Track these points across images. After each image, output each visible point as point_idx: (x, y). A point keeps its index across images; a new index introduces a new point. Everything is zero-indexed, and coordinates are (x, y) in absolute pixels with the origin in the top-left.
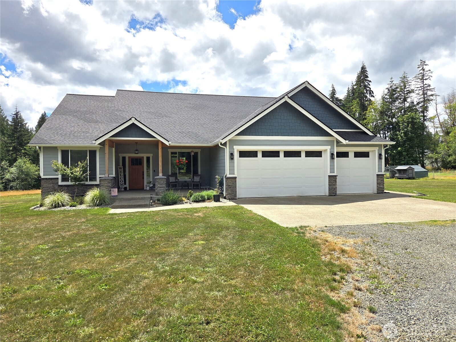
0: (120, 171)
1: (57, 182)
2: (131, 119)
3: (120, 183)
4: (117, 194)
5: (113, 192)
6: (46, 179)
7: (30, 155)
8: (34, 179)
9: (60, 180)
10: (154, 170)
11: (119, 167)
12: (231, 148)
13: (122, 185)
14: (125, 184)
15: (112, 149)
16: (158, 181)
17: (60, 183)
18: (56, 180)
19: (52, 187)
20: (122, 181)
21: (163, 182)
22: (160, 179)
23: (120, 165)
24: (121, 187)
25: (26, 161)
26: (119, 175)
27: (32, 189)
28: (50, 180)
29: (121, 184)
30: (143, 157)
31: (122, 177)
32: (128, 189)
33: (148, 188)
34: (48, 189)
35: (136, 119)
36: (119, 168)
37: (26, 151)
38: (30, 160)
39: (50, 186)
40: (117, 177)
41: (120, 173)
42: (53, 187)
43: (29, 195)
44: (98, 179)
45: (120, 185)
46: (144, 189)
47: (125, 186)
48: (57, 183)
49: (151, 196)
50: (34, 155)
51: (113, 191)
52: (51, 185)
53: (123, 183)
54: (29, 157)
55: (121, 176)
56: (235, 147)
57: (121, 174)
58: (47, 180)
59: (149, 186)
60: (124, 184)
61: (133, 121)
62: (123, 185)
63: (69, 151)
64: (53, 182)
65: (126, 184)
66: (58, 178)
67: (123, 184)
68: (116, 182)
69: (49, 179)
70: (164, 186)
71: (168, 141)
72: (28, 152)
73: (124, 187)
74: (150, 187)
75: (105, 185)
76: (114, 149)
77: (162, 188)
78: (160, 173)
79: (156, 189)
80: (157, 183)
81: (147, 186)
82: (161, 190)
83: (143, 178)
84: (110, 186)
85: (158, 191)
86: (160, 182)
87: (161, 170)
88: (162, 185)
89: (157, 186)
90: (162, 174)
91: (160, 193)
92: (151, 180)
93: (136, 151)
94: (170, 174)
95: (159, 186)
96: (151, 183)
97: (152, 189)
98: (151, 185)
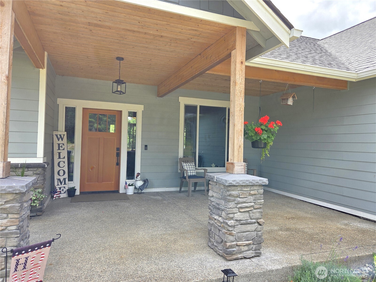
0: (59, 144)
3: (56, 177)
10: (146, 146)
11: (55, 133)
13: (61, 183)
14: (71, 178)
15: (39, 73)
16: (238, 196)
20: (61, 173)
21: (252, 198)
23: (59, 129)
24: (60, 188)
26: (56, 157)
29: (59, 180)
30: (121, 112)
31: (64, 160)
32: (78, 193)
33: (130, 191)
36: (55, 137)
40: (50, 163)
41: (59, 149)
45: (56, 183)
46: (118, 191)
47: (70, 185)
53: (66, 176)
55: (59, 158)
57: (59, 153)
59: (132, 185)
60: (67, 180)
62: (65, 184)
65: (72, 180)
67: (65, 179)
68: (44, 179)
70: (258, 215)
73: (67, 188)
74: (135, 188)
76: (43, 73)
77: (249, 227)
78: (235, 161)
79: (229, 230)
80: (233, 203)
81: (129, 185)
82: (248, 233)
83: (117, 163)
84: (10, 228)
85: (236, 240)
86: (244, 200)
87: (240, 147)
88: (250, 212)
89: (232, 218)
90: (243, 167)
91: (241, 247)
92: (138, 170)
93: (115, 84)
94: (181, 154)
95: (238, 216)
96: (139, 177)
97: (140, 191)
98: (139, 183)
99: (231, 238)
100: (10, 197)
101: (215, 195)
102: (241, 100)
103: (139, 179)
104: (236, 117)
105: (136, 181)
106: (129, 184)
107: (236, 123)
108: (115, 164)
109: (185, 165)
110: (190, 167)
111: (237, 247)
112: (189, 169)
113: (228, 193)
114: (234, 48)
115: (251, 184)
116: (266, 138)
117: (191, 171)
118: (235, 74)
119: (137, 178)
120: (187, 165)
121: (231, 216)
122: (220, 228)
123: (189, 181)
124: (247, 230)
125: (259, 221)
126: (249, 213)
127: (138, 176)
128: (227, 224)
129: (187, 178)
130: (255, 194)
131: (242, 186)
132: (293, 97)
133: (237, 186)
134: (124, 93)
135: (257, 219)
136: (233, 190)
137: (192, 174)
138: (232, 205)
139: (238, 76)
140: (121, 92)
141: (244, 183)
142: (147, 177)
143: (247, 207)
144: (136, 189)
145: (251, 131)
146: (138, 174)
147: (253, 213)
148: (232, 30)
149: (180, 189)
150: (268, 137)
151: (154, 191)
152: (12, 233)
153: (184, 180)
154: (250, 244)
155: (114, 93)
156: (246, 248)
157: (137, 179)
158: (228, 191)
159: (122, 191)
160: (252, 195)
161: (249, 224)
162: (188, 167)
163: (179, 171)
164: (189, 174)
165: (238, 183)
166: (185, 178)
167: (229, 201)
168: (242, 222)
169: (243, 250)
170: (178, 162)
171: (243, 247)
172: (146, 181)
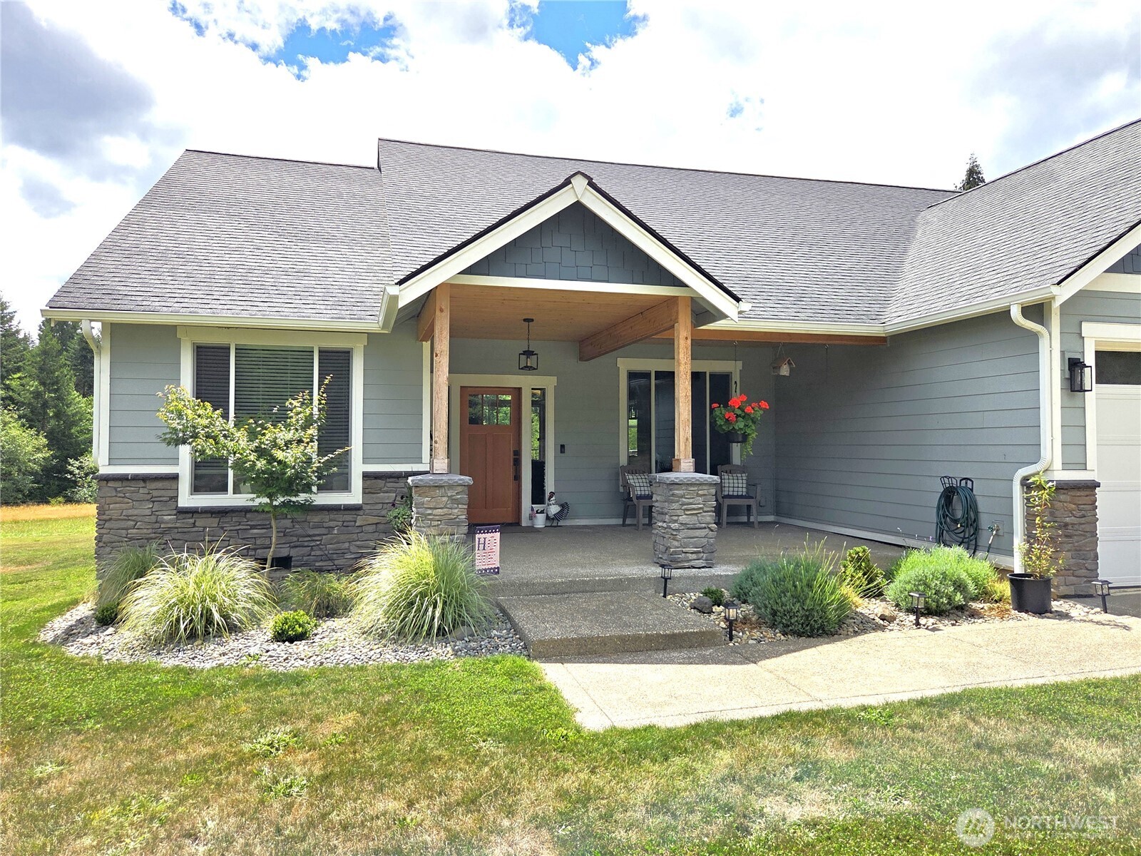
1: (171, 493)
2: (567, 182)
4: (495, 561)
5: (481, 552)
6: (123, 478)
7: (23, 404)
8: (31, 474)
9: (185, 485)
10: (563, 446)
12: (1073, 333)
16: (683, 496)
17: (187, 499)
18: (166, 484)
19: (147, 519)
21: (701, 499)
22: (692, 485)
25: (11, 420)
27: (24, 502)
28: (142, 484)
30: (521, 390)
33: (540, 521)
34: (127, 529)
35: (591, 184)
37: (11, 393)
38: (20, 417)
39: (136, 512)
42: (153, 518)
43: (18, 522)
44: (357, 483)
46: (518, 523)
48: (171, 498)
49: (667, 572)
50: (34, 404)
51: (481, 546)
52: (146, 508)
54: (18, 410)
56: (1089, 329)
58: (125, 483)
61: (579, 192)
63: (229, 349)
64: (155, 493)
66: (175, 478)
69: (137, 478)
70: (709, 519)
71: (738, 300)
72: (15, 396)
74: (548, 518)
75: (436, 512)
77: (698, 533)
78: (682, 457)
79: (672, 534)
80: (677, 504)
81: (537, 513)
82: (695, 539)
83: (515, 477)
84: (460, 517)
85: (681, 546)
86: (691, 501)
87: (687, 439)
88: (699, 515)
89: (676, 521)
90: (691, 464)
91: (688, 555)
92: (550, 486)
93: (523, 357)
94: (623, 460)
95: (683, 519)
96: (554, 498)
97: (555, 524)
98: (554, 509)
99: (676, 543)
100: (460, 489)
101: (658, 499)
102: (687, 383)
103: (553, 502)
104: (681, 404)
105: (549, 505)
106: (537, 511)
107: (681, 410)
108: (512, 477)
109: (631, 477)
110: (640, 481)
111: (683, 554)
112: (637, 485)
113: (671, 493)
114: (676, 320)
115: (697, 482)
116: (742, 427)
117: (642, 488)
118: (679, 353)
119: (549, 500)
120: (635, 477)
121: (676, 518)
122: (664, 535)
123: (638, 503)
124: (695, 535)
125: (710, 526)
126: (698, 517)
127: (550, 497)
128: (670, 528)
129: (635, 499)
130: (704, 495)
131: (688, 484)
132: (790, 363)
133: (680, 484)
134: (535, 369)
135: (709, 523)
136: (677, 490)
137: (643, 493)
138: (675, 506)
139: (681, 355)
140: (531, 368)
141: (689, 480)
142: (566, 498)
143: (694, 509)
144: (548, 521)
145: (720, 418)
146: (552, 494)
147: (703, 516)
148: (672, 300)
149: (624, 521)
150: (746, 426)
151: (578, 524)
152: (462, 522)
153: (629, 503)
154: (699, 552)
155: (522, 369)
156: (694, 556)
157: (551, 502)
158: (671, 490)
159: (525, 522)
160: (701, 496)
161: (697, 529)
162: (636, 481)
163: (621, 490)
164: (639, 493)
165: (681, 480)
166: (631, 499)
167: (673, 502)
168: (688, 526)
169: (690, 558)
170: (619, 474)
171: (690, 555)
172: (564, 506)
